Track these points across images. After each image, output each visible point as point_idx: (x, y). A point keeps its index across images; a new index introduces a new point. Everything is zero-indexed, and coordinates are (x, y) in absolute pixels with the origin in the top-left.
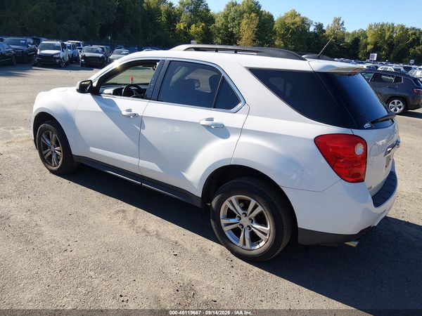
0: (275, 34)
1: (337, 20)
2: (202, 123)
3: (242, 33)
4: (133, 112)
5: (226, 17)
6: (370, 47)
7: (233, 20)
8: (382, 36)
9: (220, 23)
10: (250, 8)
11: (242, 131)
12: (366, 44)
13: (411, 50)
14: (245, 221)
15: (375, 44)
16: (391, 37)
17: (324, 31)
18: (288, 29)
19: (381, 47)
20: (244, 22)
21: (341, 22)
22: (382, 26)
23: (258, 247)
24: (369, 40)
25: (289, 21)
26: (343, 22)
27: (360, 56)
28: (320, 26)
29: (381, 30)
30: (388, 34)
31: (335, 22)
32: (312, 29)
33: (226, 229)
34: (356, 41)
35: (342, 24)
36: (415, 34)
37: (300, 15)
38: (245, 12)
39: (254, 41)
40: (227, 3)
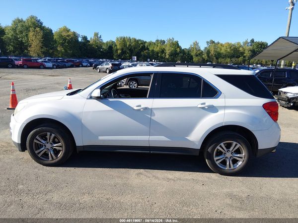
0: (56, 42)
1: (96, 34)
2: (199, 106)
3: (31, 42)
4: (142, 106)
5: (14, 30)
6: (119, 52)
7: (21, 32)
8: (125, 45)
9: (10, 34)
10: (34, 24)
11: (225, 107)
12: (117, 50)
13: (142, 53)
14: (229, 155)
15: (122, 49)
16: (130, 45)
17: (89, 41)
18: (65, 40)
19: (126, 51)
20: (31, 34)
21: (99, 36)
22: (124, 38)
23: (238, 166)
24: (118, 47)
25: (64, 34)
26: (101, 36)
27: (115, 57)
28: (85, 38)
29: (124, 40)
30: (128, 43)
31: (95, 35)
32: (80, 39)
33: (217, 163)
34: (111, 48)
35: (100, 37)
36: (142, 43)
37: (70, 30)
38: (30, 27)
39: (41, 47)
40: (14, 20)
